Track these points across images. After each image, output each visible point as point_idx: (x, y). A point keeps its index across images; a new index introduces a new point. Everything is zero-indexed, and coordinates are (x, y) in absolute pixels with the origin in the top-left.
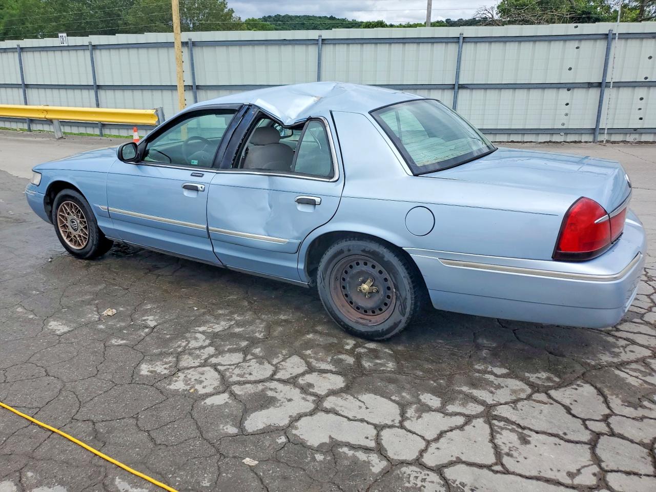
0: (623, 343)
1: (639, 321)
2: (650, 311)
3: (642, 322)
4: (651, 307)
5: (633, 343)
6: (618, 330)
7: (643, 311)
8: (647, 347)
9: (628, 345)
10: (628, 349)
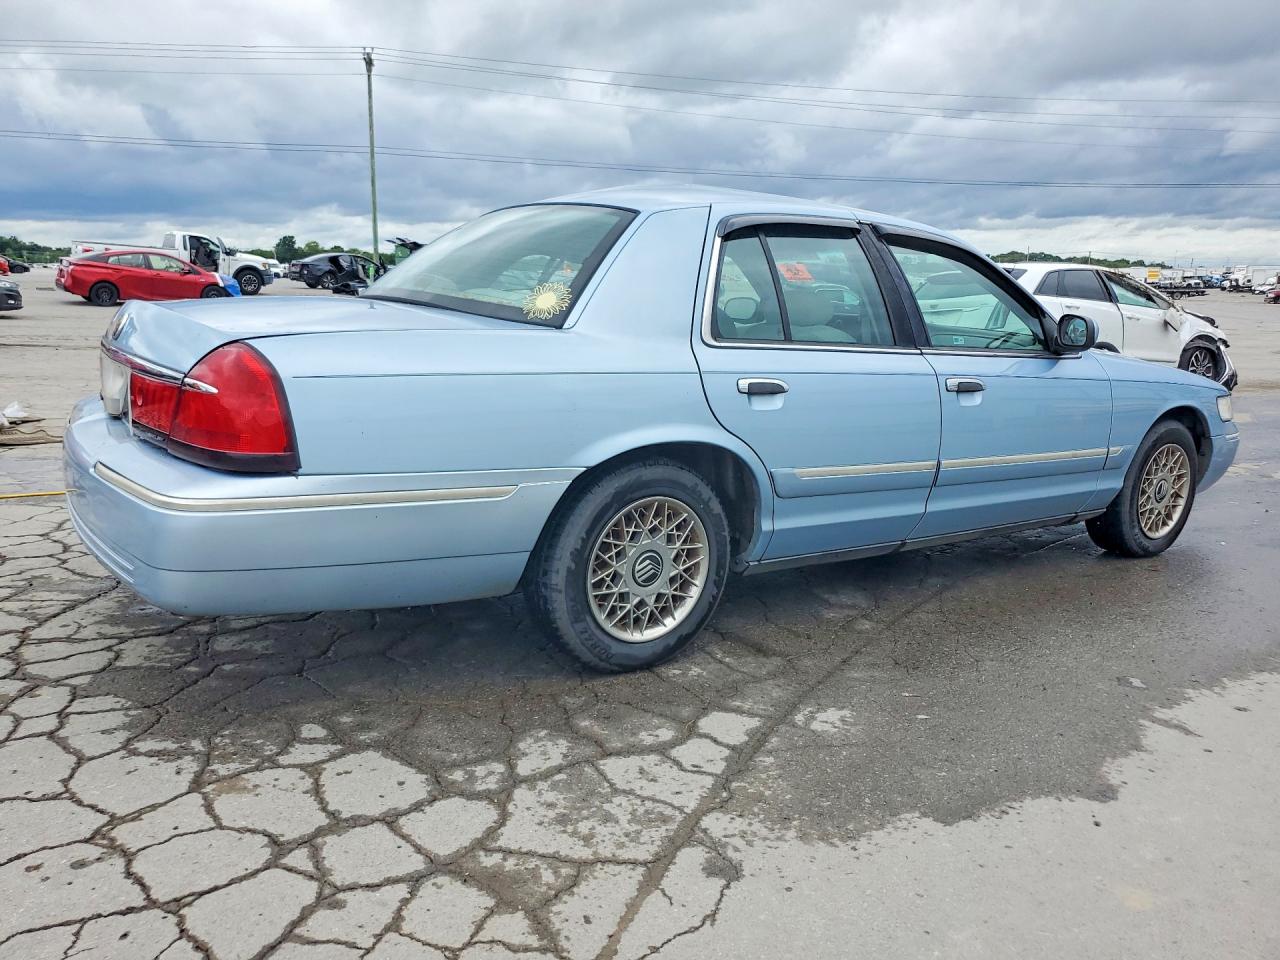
0: (84, 634)
1: (73, 681)
2: (60, 714)
3: (67, 681)
4: (61, 725)
5: (69, 639)
6: (109, 648)
7: (76, 706)
8: (41, 641)
9: (76, 632)
10: (74, 627)
